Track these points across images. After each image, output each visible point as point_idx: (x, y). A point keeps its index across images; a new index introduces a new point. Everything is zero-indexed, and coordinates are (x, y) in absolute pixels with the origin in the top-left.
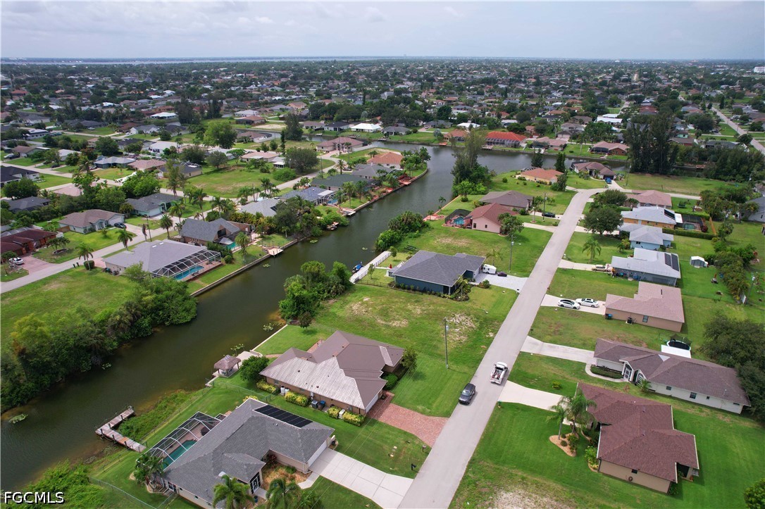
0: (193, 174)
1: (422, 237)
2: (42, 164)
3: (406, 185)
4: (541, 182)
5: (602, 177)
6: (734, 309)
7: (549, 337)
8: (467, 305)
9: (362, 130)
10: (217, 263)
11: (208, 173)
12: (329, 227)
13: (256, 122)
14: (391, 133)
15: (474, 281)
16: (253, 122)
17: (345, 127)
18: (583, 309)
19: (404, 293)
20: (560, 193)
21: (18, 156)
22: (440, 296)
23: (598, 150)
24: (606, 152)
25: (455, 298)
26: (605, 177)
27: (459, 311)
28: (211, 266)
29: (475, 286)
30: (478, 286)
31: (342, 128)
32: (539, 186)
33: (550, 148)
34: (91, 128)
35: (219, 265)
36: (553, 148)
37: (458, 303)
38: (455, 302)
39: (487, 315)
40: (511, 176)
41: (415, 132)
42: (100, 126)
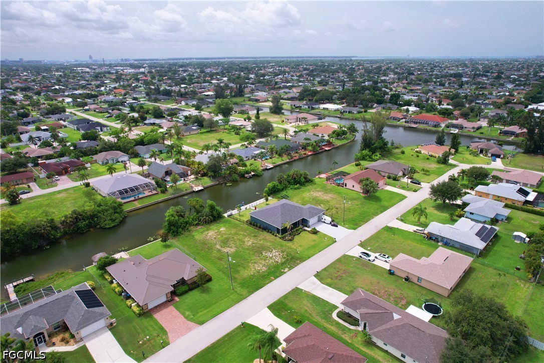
0: (192, 133)
1: (301, 190)
2: (119, 121)
3: (326, 150)
4: (431, 156)
5: (490, 155)
6: (522, 285)
7: (329, 280)
8: (288, 245)
9: (327, 109)
10: (154, 192)
11: (202, 133)
12: (246, 175)
13: (261, 100)
14: (346, 112)
15: (309, 227)
16: (259, 100)
17: (316, 106)
18: (377, 263)
19: (251, 229)
20: (443, 166)
21: (112, 117)
22: (273, 234)
23: (506, 133)
24: (514, 135)
25: (283, 238)
26: (493, 155)
27: (279, 247)
28: (150, 193)
29: (307, 230)
30: (308, 231)
31: (314, 106)
32: (428, 159)
33: (464, 129)
34: (162, 101)
35: (156, 194)
36: (467, 129)
37: (283, 241)
38: (281, 240)
39: (297, 255)
40: (412, 149)
41: (366, 111)
42: (169, 99)
